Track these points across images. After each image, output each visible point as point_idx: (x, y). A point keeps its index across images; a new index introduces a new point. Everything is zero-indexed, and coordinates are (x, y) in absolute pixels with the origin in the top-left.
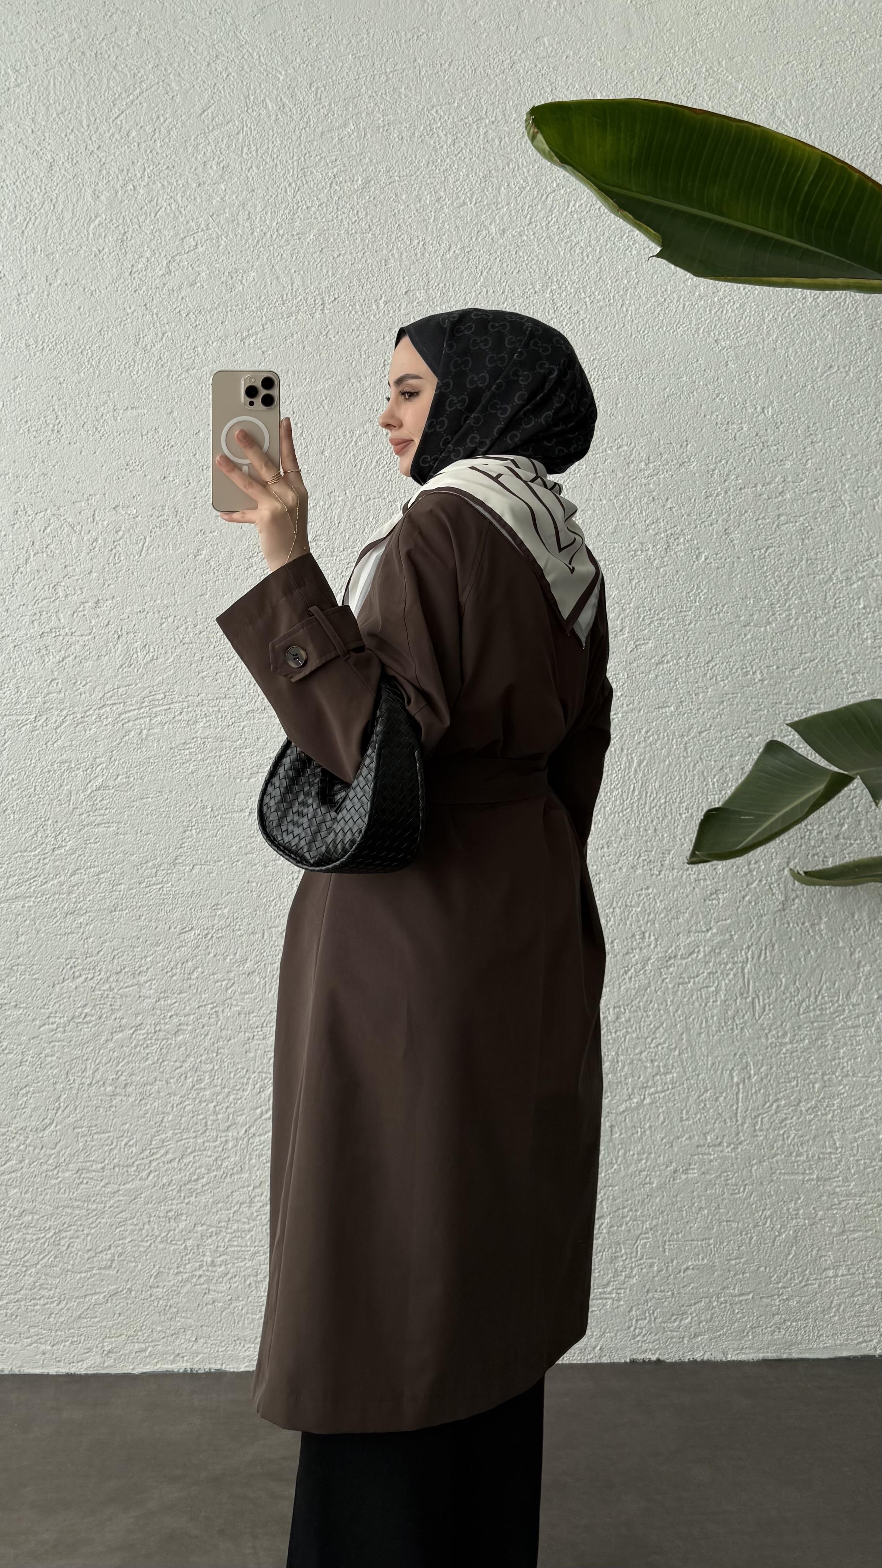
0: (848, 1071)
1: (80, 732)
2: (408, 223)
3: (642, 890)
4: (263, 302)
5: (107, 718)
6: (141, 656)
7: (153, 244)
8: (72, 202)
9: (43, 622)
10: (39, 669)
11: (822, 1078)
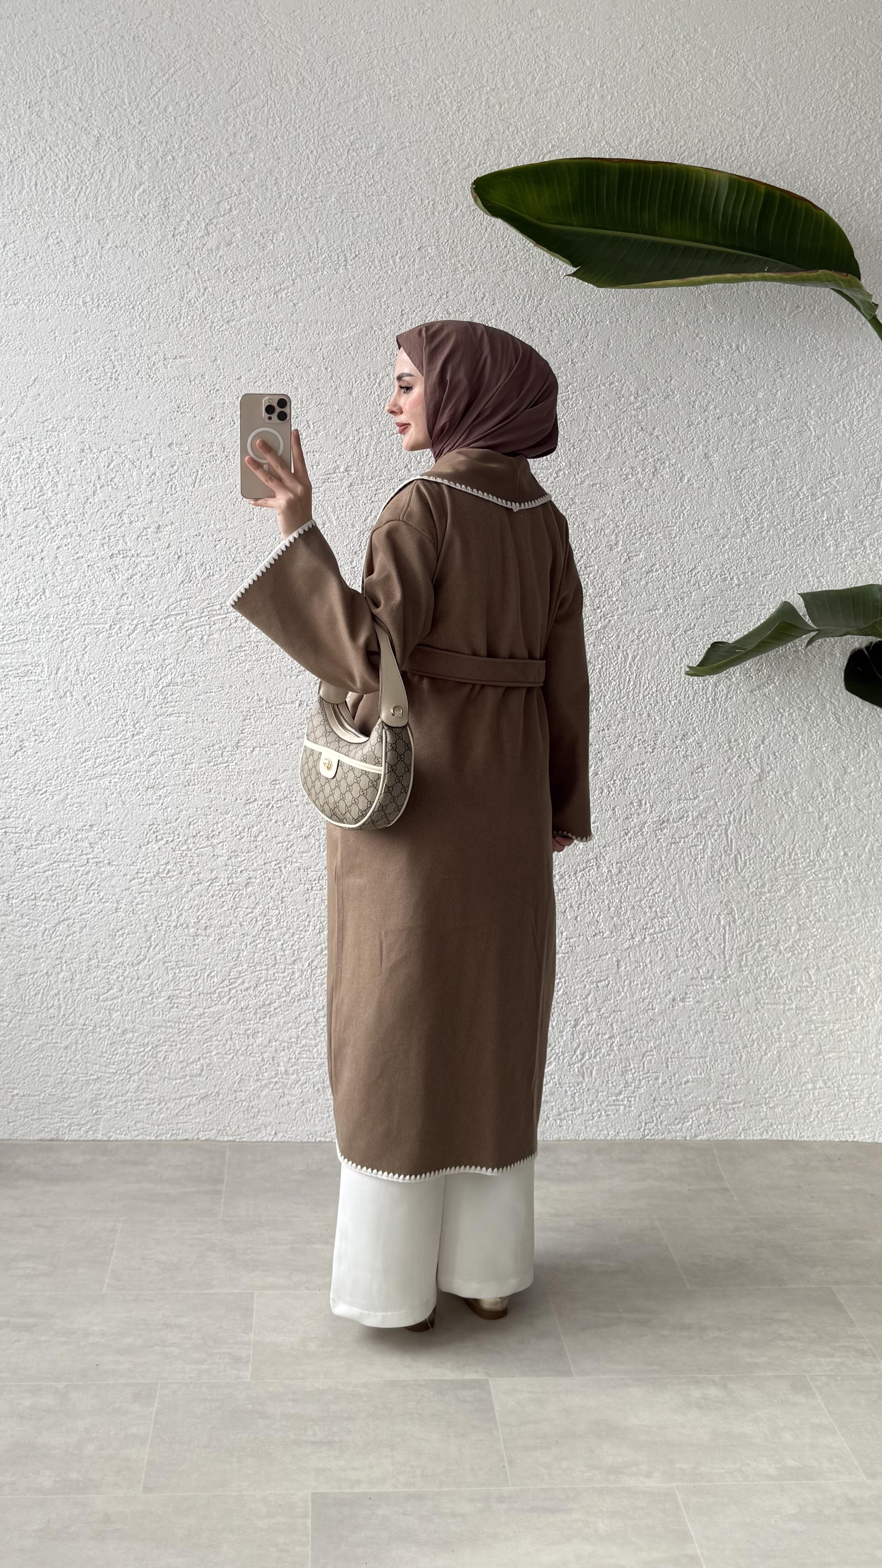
0: (820, 916)
1: (149, 638)
2: (418, 185)
3: (638, 765)
4: (292, 259)
5: (172, 626)
6: (199, 573)
7: (192, 208)
8: (118, 172)
9: (111, 545)
10: (110, 585)
11: (798, 923)
